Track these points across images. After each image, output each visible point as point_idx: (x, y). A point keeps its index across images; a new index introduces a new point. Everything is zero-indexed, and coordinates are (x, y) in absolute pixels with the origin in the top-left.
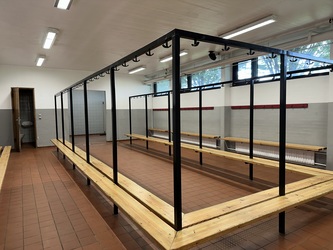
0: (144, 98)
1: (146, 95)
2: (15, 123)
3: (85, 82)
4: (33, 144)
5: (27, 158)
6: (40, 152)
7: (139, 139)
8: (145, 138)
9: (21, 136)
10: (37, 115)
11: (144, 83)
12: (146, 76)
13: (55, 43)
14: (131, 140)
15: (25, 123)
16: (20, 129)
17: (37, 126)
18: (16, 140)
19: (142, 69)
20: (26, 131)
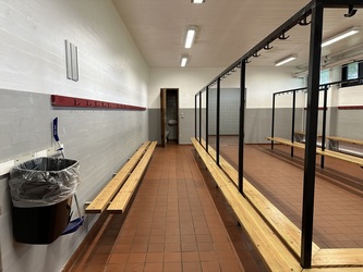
0: (291, 94)
1: (294, 91)
2: (163, 121)
3: (219, 80)
4: (176, 141)
5: (170, 153)
6: (181, 149)
7: (281, 144)
8: (290, 143)
9: (166, 133)
10: (181, 114)
11: (295, 76)
12: (298, 67)
13: (196, 41)
14: (272, 144)
15: (171, 122)
16: (166, 127)
17: (180, 124)
18: (163, 136)
19: (292, 59)
20: (171, 129)
